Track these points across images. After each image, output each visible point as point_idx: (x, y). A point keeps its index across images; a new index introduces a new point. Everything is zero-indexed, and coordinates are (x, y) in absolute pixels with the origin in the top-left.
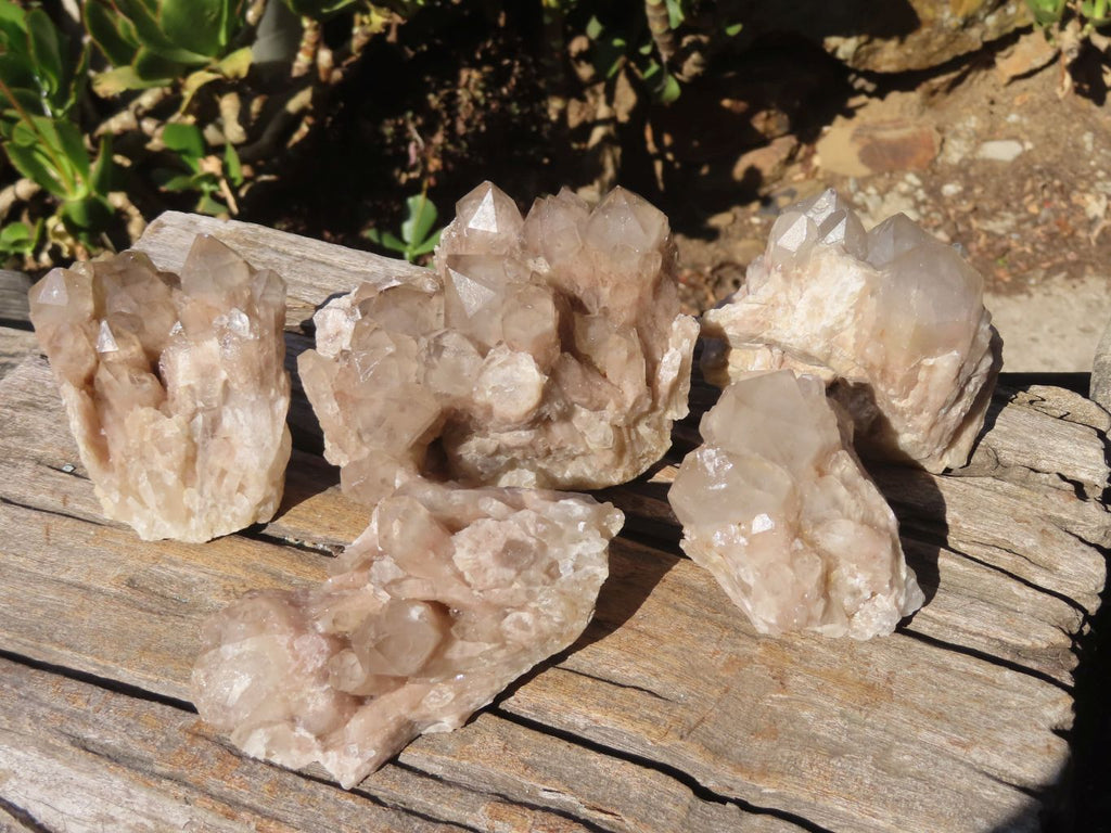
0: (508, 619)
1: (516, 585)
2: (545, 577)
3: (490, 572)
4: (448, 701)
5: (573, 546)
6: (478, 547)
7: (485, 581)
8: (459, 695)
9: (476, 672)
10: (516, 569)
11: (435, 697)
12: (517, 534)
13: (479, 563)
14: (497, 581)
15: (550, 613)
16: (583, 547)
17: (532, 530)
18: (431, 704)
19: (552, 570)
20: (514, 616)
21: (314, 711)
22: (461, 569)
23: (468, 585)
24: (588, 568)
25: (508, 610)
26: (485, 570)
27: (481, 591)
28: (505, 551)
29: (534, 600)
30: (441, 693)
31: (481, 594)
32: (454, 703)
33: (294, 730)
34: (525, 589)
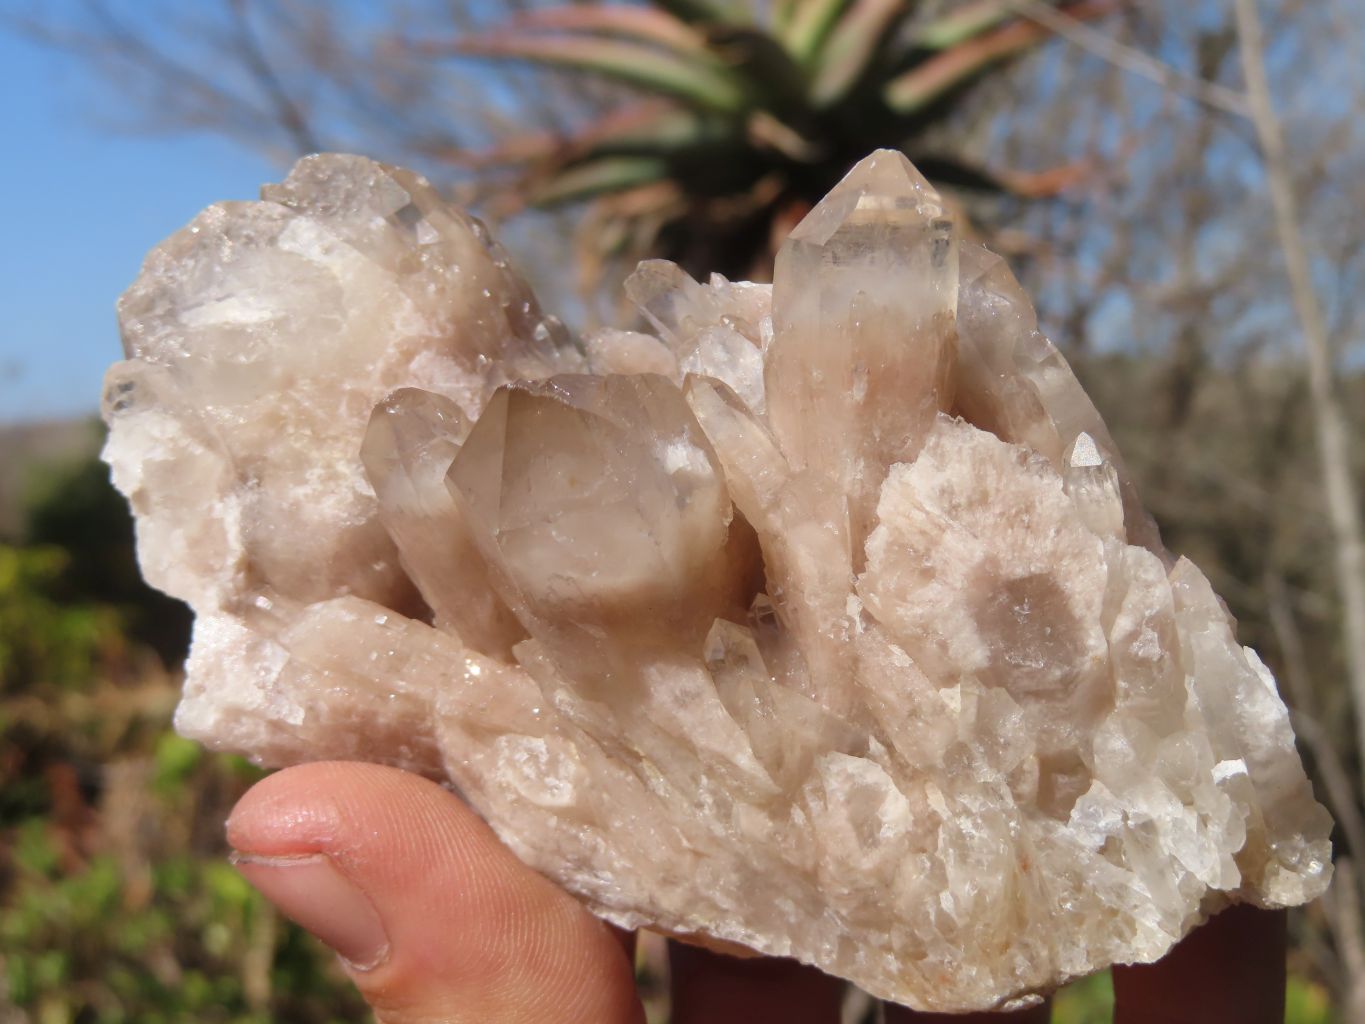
0: (853, 764)
1: (953, 698)
2: (1031, 764)
3: (933, 590)
4: (546, 799)
5: (1160, 790)
6: (971, 505)
7: (902, 595)
8: (582, 815)
9: (663, 802)
10: (994, 658)
11: (534, 757)
12: (1083, 587)
13: (934, 543)
14: (926, 628)
15: (951, 871)
16: (1177, 824)
17: (1124, 624)
18: (511, 763)
19: (1062, 779)
20: (873, 774)
21: (297, 505)
22: (882, 510)
23: (859, 562)
24: (1137, 885)
25: (875, 746)
26: (928, 574)
27: (867, 617)
28: (1017, 589)
29: (950, 795)
30: (554, 763)
31: (859, 628)
32: (553, 821)
33: (223, 493)
34: (963, 735)
